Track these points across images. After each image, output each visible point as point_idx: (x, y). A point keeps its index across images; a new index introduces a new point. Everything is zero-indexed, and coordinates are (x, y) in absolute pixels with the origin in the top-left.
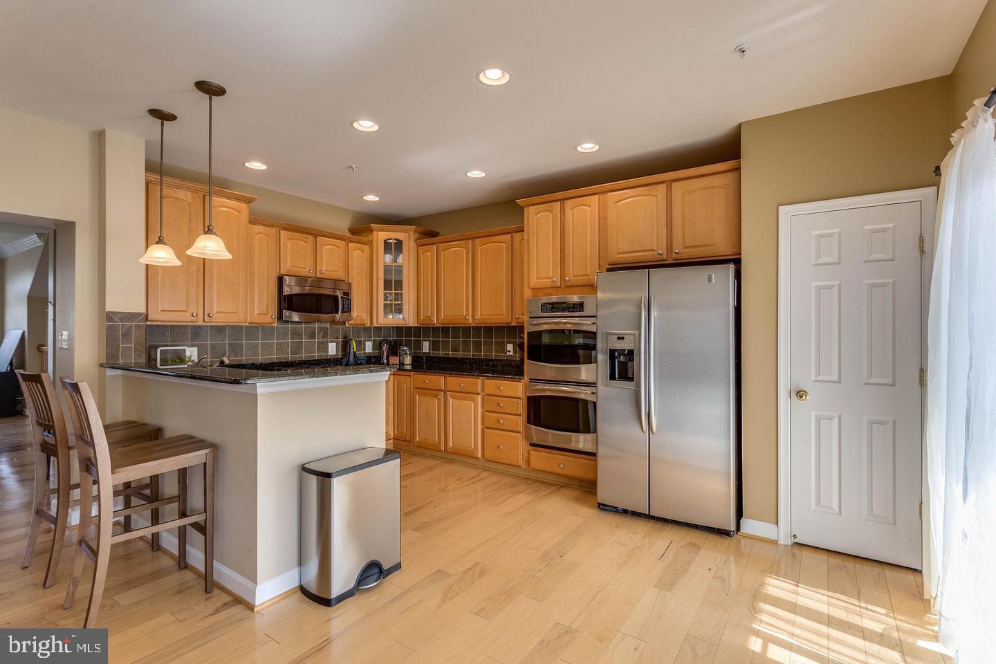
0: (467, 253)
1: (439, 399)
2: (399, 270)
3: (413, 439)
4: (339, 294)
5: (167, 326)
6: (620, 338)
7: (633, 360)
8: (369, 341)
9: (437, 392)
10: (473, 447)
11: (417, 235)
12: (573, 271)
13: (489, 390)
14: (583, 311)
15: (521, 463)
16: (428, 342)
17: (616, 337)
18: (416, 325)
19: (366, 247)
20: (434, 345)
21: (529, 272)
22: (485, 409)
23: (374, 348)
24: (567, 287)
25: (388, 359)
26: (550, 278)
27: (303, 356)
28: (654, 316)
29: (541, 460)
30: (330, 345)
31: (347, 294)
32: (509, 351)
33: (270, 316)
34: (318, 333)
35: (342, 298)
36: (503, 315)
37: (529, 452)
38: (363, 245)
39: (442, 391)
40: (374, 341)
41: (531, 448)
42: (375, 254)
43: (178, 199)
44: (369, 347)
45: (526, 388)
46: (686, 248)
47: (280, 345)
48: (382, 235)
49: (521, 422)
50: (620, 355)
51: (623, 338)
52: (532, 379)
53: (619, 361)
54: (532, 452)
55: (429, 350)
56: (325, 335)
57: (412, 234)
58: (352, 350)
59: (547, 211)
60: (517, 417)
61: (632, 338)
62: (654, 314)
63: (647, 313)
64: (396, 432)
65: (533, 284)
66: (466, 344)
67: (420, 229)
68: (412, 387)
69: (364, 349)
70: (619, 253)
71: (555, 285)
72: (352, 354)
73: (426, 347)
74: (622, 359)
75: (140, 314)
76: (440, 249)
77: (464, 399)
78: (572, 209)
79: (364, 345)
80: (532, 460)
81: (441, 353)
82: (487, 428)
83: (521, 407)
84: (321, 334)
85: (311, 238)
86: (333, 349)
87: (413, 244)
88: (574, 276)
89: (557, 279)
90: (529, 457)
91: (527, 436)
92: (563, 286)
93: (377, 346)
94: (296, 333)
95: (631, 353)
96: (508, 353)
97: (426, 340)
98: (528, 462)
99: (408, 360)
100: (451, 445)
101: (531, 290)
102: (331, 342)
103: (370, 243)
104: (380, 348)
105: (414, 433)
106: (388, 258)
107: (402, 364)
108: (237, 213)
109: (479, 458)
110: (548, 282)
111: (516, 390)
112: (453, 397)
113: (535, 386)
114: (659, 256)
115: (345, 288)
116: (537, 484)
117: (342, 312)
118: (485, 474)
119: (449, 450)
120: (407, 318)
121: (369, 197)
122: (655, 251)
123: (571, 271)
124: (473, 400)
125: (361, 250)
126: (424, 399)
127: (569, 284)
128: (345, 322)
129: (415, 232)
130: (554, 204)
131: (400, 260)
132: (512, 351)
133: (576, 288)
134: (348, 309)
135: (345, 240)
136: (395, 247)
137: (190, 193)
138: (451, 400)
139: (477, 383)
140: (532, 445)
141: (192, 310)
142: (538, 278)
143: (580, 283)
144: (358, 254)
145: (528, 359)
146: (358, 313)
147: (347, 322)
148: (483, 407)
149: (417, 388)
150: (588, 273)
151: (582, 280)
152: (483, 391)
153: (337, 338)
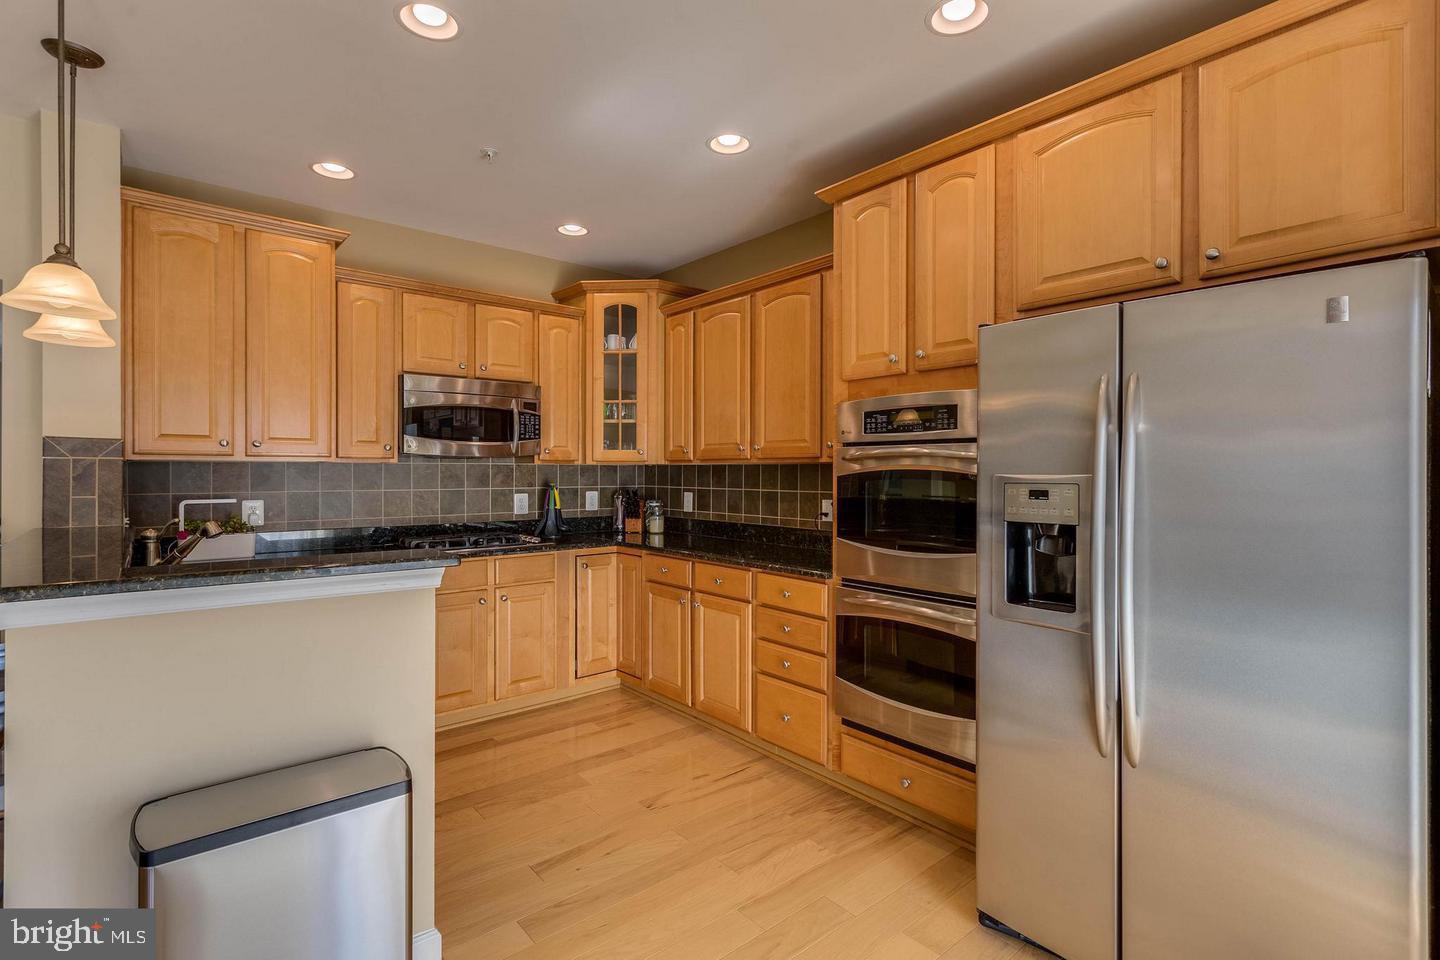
0: (743, 319)
1: (683, 605)
2: (630, 361)
3: (645, 675)
4: (514, 406)
5: (208, 463)
6: (1039, 494)
7: (1074, 553)
8: (592, 490)
9: (679, 591)
10: (738, 708)
11: (663, 297)
12: (934, 332)
13: (767, 596)
14: (956, 427)
15: (824, 756)
16: (692, 494)
17: (1024, 491)
18: (663, 462)
19: (574, 323)
20: (701, 501)
21: (841, 344)
22: (760, 634)
23: (601, 504)
24: (921, 372)
25: (624, 522)
26: (886, 355)
27: (465, 515)
28: (1137, 436)
29: (864, 761)
30: (516, 497)
31: (532, 406)
32: (826, 515)
33: (383, 445)
34: (495, 475)
35: (520, 414)
36: (805, 441)
37: (840, 739)
38: (567, 319)
39: (687, 589)
40: (602, 492)
41: (844, 728)
42: (588, 334)
43: (192, 236)
44: (592, 501)
45: (836, 598)
46: (1242, 240)
47: (421, 497)
48: (599, 301)
49: (823, 668)
50: (1037, 537)
51: (1044, 494)
52: (847, 580)
53: (1037, 555)
54: (846, 739)
55: (694, 509)
56: (507, 479)
57: (653, 294)
58: (552, 507)
59: (877, 204)
60: (816, 658)
61: (1072, 492)
62: (1135, 426)
63: (1114, 427)
64: (621, 659)
65: (848, 373)
66: (752, 498)
67: (670, 286)
68: (644, 579)
69: (583, 505)
70: (1047, 279)
71: (895, 370)
72: (552, 515)
73: (688, 502)
74: (1044, 546)
75: (111, 441)
76: (699, 318)
77: (724, 609)
78: (932, 191)
79: (584, 497)
80: (847, 758)
81: (711, 515)
82: (763, 673)
83: (825, 638)
84: (500, 478)
85: (463, 307)
86: (521, 504)
87: (656, 314)
88: (938, 345)
89: (899, 355)
90: (840, 747)
91: (838, 704)
92: (912, 372)
93: (607, 499)
94: (451, 477)
95: (1068, 532)
96: (824, 519)
97: (689, 490)
98: (838, 758)
99: (656, 525)
100: (702, 698)
101: (846, 385)
102: (518, 492)
103: (582, 317)
104: (613, 504)
105: (645, 663)
106: (615, 342)
107: (646, 532)
108: (310, 261)
109: (748, 732)
110: (879, 367)
111: (816, 597)
112: (706, 605)
113: (854, 596)
114: (1159, 274)
115: (529, 396)
116: (854, 812)
117: (520, 439)
118: (759, 767)
119: (698, 707)
120: (649, 450)
121: (568, 227)
122: (1146, 262)
123: (930, 333)
124: (739, 613)
125: (566, 329)
126: (661, 601)
127: (924, 365)
128: (533, 456)
129: (660, 290)
130: (893, 185)
131: (635, 344)
132: (830, 515)
133: (943, 374)
134: (533, 431)
135: (531, 310)
136: (623, 320)
137: (216, 226)
138: (702, 608)
139: (744, 579)
140: (845, 722)
141: (223, 434)
142: (860, 358)
143: (951, 361)
144: (557, 333)
145: (840, 534)
146: (558, 441)
147: (536, 457)
148: (754, 628)
149: (650, 581)
150: (970, 337)
151: (953, 354)
152: (755, 595)
153: (531, 485)
